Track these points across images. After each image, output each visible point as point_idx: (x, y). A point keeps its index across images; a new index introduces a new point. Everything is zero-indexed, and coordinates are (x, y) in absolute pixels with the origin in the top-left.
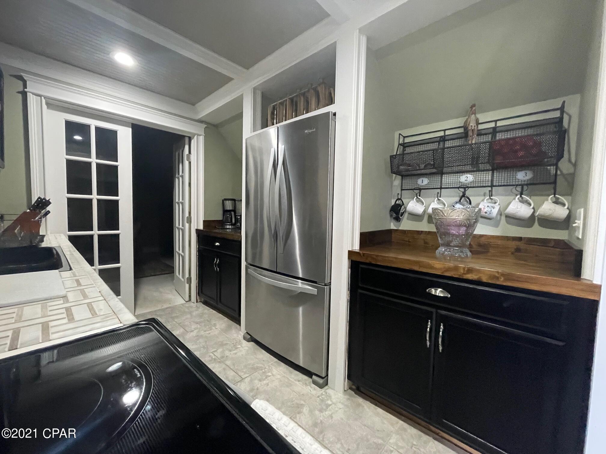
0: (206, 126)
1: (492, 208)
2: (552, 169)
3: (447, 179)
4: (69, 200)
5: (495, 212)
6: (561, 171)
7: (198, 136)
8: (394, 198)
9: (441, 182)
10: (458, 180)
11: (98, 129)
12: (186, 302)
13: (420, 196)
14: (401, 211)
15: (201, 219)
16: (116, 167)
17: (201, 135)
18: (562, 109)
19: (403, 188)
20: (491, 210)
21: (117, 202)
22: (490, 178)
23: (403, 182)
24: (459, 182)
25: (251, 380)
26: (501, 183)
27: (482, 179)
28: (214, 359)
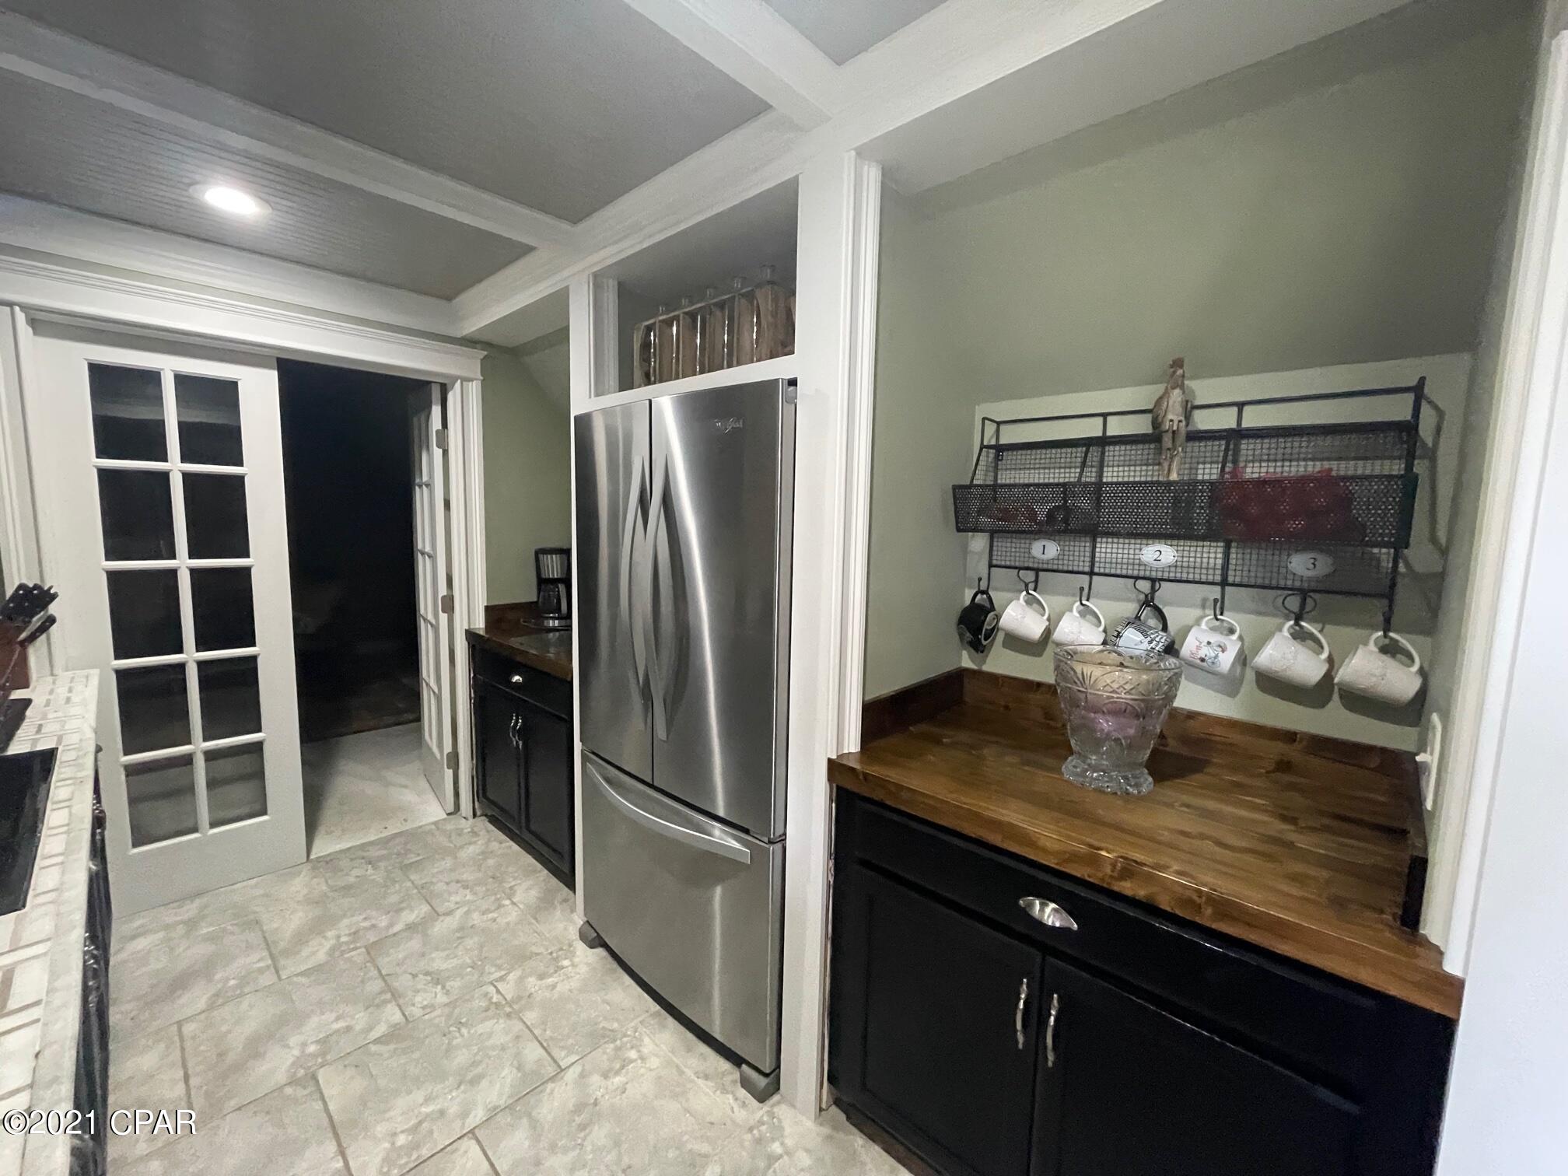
0: (486, 353)
1: (1220, 649)
2: (1384, 557)
3: (1109, 551)
4: (113, 577)
5: (1226, 661)
6: (1407, 565)
7: (464, 383)
8: (970, 587)
9: (1093, 557)
10: (1137, 557)
11: (181, 380)
12: (448, 814)
13: (1035, 590)
14: (986, 627)
15: (480, 602)
16: (240, 480)
17: (471, 380)
18: (1418, 391)
19: (994, 562)
20: (1216, 657)
21: (246, 572)
22: (1219, 562)
23: (995, 544)
24: (1137, 561)
25: (583, 1075)
26: (1249, 577)
27: (1198, 560)
28: (496, 1003)
